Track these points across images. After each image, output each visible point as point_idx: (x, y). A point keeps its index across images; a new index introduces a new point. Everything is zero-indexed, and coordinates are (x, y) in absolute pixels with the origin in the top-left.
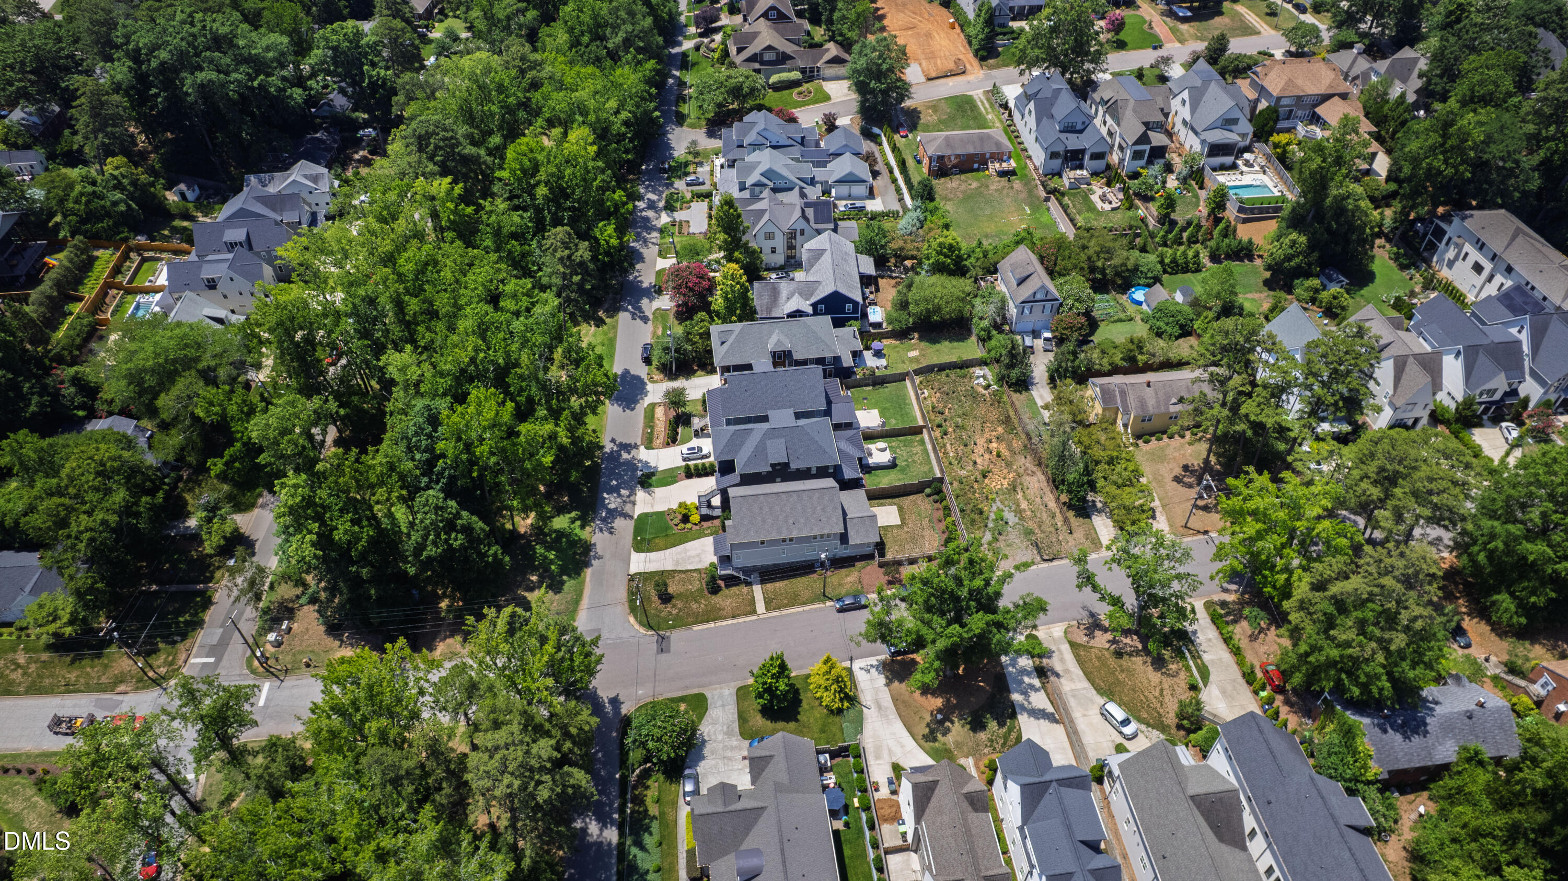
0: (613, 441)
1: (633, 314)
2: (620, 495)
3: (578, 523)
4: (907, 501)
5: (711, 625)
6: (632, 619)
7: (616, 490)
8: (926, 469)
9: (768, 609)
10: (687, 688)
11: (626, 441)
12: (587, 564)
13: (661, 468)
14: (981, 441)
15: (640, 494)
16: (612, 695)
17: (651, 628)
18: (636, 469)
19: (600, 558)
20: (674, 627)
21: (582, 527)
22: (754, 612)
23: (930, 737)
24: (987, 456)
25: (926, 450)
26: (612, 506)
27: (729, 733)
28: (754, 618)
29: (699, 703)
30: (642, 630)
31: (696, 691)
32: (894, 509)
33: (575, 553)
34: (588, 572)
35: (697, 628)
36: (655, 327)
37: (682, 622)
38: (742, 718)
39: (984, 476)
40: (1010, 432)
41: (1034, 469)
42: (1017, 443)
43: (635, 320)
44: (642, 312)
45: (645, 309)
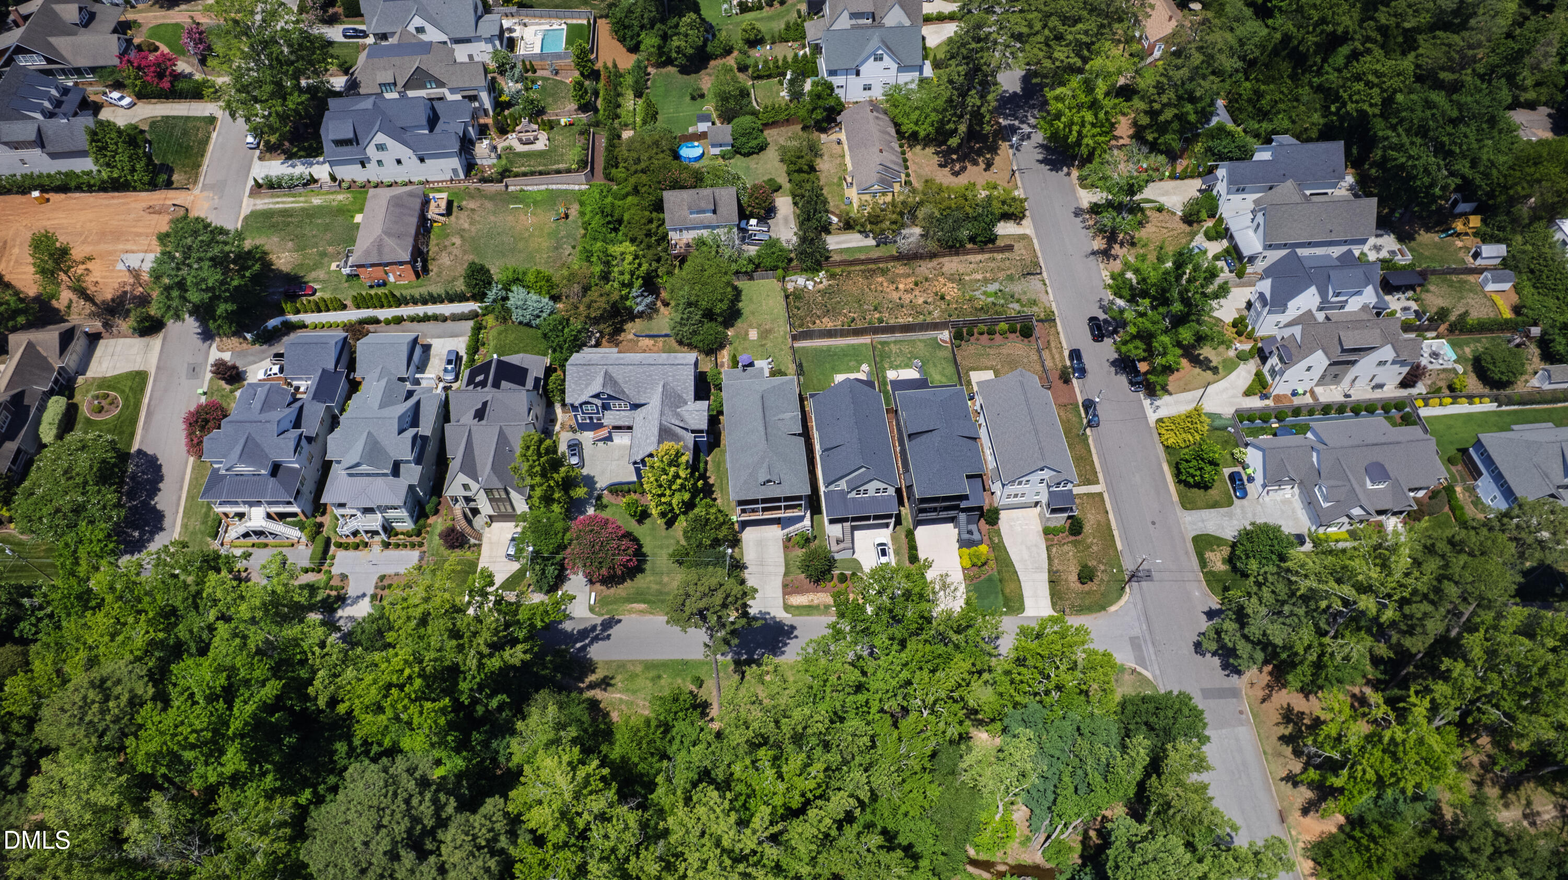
1: (596, 639)
4: (962, 363)
5: (1116, 533)
6: (1113, 608)
9: (1097, 482)
10: (1187, 553)
14: (896, 295)
16: (1204, 617)
17: (1123, 588)
20: (1120, 567)
22: (1100, 495)
23: (1215, 370)
24: (916, 293)
27: (1231, 516)
28: (1106, 496)
29: (1203, 543)
30: (1125, 598)
31: (1190, 546)
32: (971, 373)
35: (1119, 546)
36: (630, 612)
37: (1114, 558)
38: (1215, 505)
39: (942, 298)
40: (884, 272)
41: (935, 263)
42: (901, 269)
43: (609, 637)
44: (594, 628)
45: (588, 625)
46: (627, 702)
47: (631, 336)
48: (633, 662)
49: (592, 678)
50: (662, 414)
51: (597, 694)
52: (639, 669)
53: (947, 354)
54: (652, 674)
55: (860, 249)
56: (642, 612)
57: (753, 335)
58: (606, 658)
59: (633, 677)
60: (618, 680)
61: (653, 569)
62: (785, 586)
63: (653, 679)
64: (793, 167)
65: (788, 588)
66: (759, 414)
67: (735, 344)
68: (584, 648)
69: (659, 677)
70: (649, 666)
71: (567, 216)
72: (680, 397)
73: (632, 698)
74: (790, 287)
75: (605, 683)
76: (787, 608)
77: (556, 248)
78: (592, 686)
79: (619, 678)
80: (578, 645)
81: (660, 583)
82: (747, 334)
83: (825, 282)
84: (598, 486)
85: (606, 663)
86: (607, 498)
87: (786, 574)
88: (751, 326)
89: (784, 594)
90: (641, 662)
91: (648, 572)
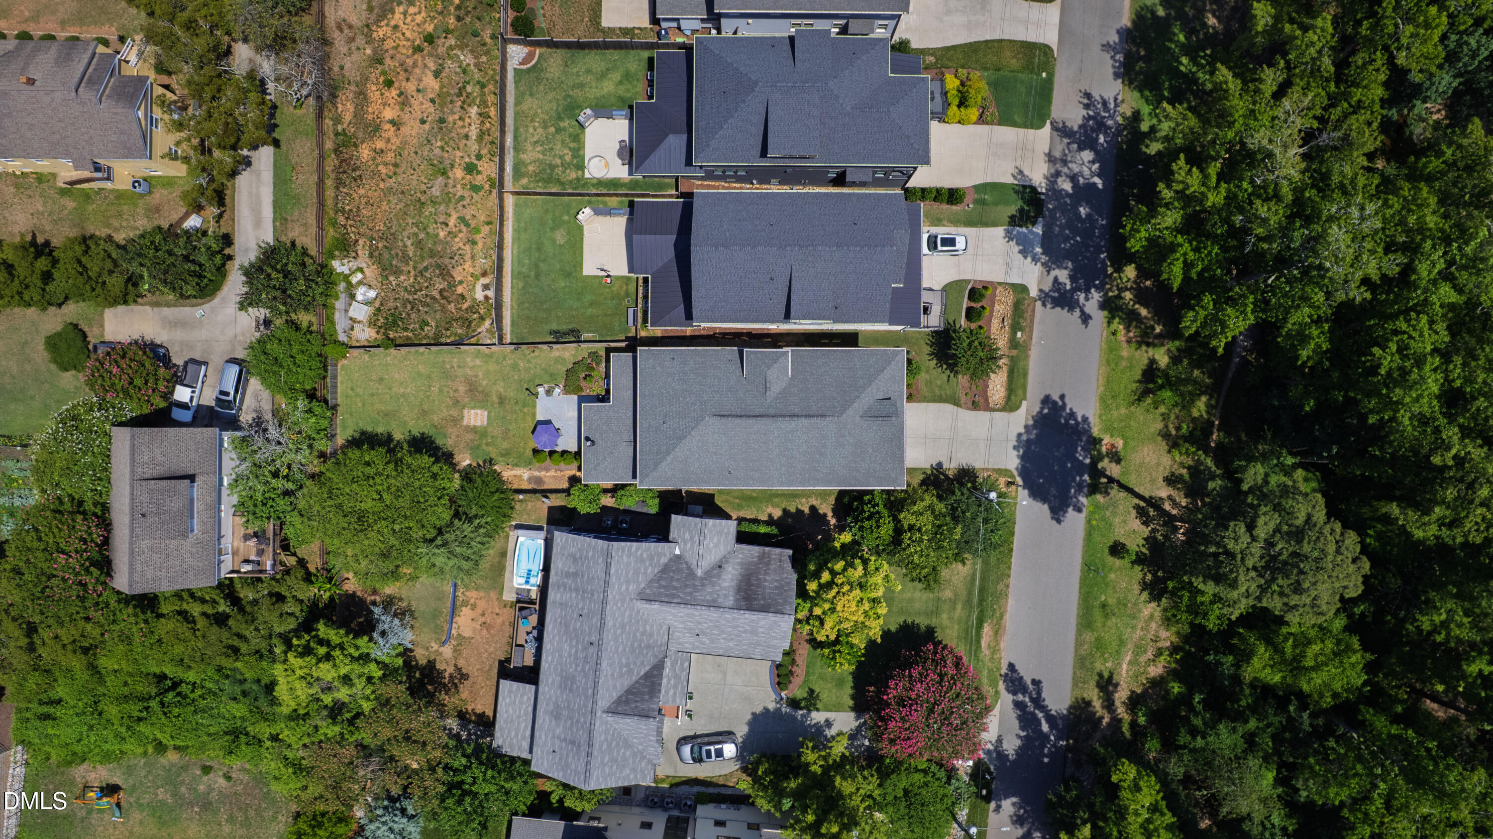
0: (1086, 318)
1: (1038, 702)
2: (1073, 178)
3: (1144, 127)
4: (581, 34)
7: (1084, 192)
8: (529, 103)
11: (1061, 313)
12: (1127, 35)
13: (999, 232)
14: (412, 130)
15: (1038, 175)
18: (1047, 242)
19: (1106, 47)
21: (1136, 116)
24: (411, 87)
25: (517, 149)
26: (1087, 155)
32: (605, 23)
33: (1147, 59)
34: (1126, 20)
36: (995, 650)
39: (430, 39)
40: (345, 142)
41: (339, 41)
42: (346, 108)
43: (1036, 683)
44: (1018, 705)
45: (1012, 715)
46: (1136, 654)
47: (447, 651)
48: (1078, 644)
49: (1097, 704)
50: (714, 605)
51: (1121, 696)
52: (1089, 637)
53: (555, 61)
54: (1097, 614)
55: (281, 181)
56: (998, 632)
57: (476, 417)
58: (1069, 685)
59: (1099, 645)
60: (1104, 666)
61: (929, 614)
62: (975, 406)
63: (1106, 616)
64: (34, 293)
65: (979, 403)
66: (758, 425)
67: (493, 453)
68: (1050, 719)
69: (1104, 606)
70: (1086, 622)
71: (111, 790)
72: (665, 569)
73: (1130, 646)
74: (365, 334)
75: (1107, 685)
76: (1010, 406)
77: (207, 806)
78: (1109, 705)
79: (1098, 666)
80: (1045, 727)
81: (953, 603)
82: (474, 430)
83: (363, 261)
84: (772, 706)
85: (1075, 685)
86: (797, 691)
87: (957, 403)
88: (456, 421)
89: (987, 408)
90: (1079, 633)
91: (934, 622)
